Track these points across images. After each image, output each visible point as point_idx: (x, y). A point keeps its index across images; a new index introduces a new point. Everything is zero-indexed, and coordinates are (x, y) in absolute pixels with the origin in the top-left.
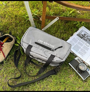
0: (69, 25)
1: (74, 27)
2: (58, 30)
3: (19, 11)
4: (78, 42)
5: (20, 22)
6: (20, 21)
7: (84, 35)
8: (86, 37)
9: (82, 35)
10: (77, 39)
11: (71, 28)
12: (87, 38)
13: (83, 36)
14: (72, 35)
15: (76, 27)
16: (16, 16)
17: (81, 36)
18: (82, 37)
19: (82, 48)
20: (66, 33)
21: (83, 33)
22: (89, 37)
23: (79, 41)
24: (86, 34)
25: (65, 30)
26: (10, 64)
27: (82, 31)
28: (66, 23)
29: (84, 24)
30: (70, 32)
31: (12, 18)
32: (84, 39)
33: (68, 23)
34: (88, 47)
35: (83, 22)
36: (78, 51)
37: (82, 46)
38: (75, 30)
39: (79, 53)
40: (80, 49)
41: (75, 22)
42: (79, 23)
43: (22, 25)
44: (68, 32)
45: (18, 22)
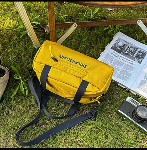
0: (96, 34)
1: (105, 36)
2: (79, 45)
3: (4, 20)
4: (114, 60)
5: (9, 41)
6: (10, 39)
7: (123, 47)
8: (126, 49)
9: (120, 47)
10: (112, 55)
11: (101, 39)
12: (128, 50)
13: (122, 49)
14: (103, 50)
15: (108, 35)
17: (118, 48)
18: (121, 50)
19: (121, 68)
20: (93, 48)
21: (121, 44)
22: (131, 49)
23: (115, 58)
24: (126, 44)
25: (90, 44)
26: (7, 115)
27: (119, 40)
28: (91, 31)
29: (120, 28)
30: (100, 45)
32: (124, 54)
33: (94, 30)
34: (132, 65)
35: (118, 26)
38: (107, 41)
39: (119, 77)
40: (119, 72)
41: (105, 27)
42: (112, 28)
43: (14, 45)
44: (96, 46)
45: (6, 41)
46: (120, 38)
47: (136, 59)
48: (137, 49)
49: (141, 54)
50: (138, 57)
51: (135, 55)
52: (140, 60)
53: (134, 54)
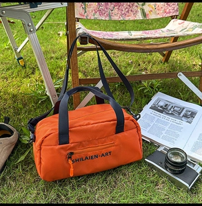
4: (156, 119)
6: (25, 105)
7: (165, 106)
8: (169, 108)
9: (161, 107)
10: (152, 115)
12: (172, 110)
13: (164, 108)
14: (140, 110)
16: (14, 96)
17: (159, 108)
18: (163, 110)
19: (167, 128)
21: (161, 104)
22: (176, 108)
23: (157, 117)
24: (168, 103)
27: (159, 100)
31: (6, 100)
32: (168, 114)
34: (179, 125)
36: (161, 136)
37: (166, 125)
39: (164, 138)
40: (164, 132)
42: (148, 88)
43: (30, 111)
45: (19, 106)
46: (161, 98)
47: (183, 119)
48: (184, 108)
49: (190, 113)
50: (185, 116)
51: (182, 115)
52: (189, 120)
53: (180, 113)
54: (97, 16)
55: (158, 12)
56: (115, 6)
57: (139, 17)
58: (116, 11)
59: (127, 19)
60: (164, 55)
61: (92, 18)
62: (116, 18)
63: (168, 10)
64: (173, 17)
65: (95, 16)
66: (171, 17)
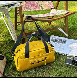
8: (57, 40)
9: (55, 40)
19: (59, 47)
21: (54, 39)
23: (54, 44)
27: (53, 38)
39: (59, 50)
47: (63, 43)
52: (65, 43)
53: (61, 41)
54: (26, 9)
55: (47, 7)
56: (32, 6)
57: (41, 9)
58: (32, 7)
59: (36, 10)
60: (49, 22)
61: (24, 10)
62: (32, 10)
63: (50, 6)
64: (52, 9)
65: (25, 10)
66: (51, 9)
